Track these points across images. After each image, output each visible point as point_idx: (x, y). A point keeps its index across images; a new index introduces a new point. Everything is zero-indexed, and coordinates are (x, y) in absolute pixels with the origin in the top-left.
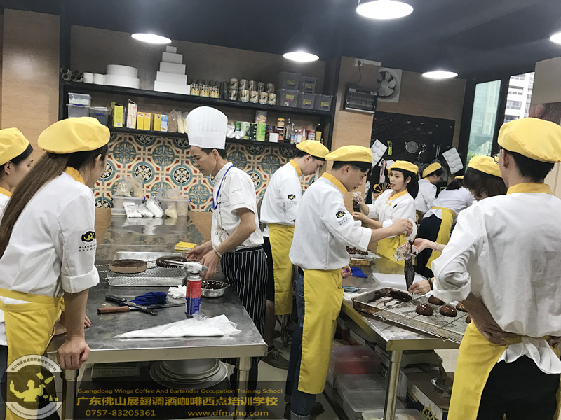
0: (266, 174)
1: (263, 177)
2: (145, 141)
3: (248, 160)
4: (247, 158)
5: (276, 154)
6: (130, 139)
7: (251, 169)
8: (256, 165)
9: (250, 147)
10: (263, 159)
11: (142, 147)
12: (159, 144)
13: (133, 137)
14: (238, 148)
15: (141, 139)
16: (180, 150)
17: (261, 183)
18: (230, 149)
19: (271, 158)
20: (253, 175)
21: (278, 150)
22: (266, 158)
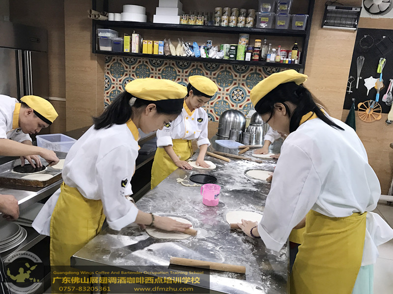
1: (247, 92)
2: (156, 64)
3: (234, 78)
4: (234, 76)
6: (146, 62)
7: (237, 85)
8: (241, 82)
9: (236, 67)
10: (248, 77)
11: (154, 68)
12: (166, 66)
13: (148, 60)
14: (226, 68)
15: (153, 62)
16: (181, 70)
17: (245, 97)
18: (219, 69)
19: (255, 75)
20: (238, 90)
21: (261, 68)
22: (250, 76)
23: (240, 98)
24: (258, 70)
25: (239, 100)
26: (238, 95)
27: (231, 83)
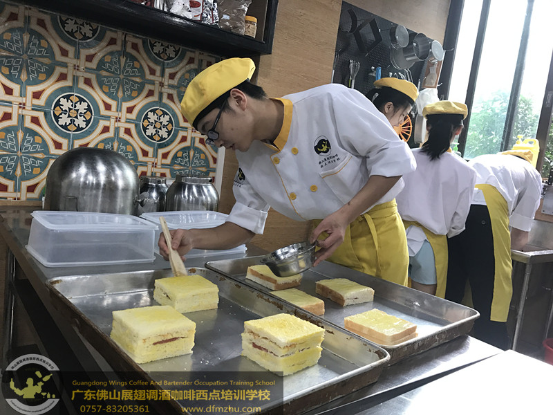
0: (109, 101)
1: (102, 107)
3: (59, 57)
5: (134, 52)
7: (69, 83)
8: (82, 75)
10: (101, 61)
17: (96, 123)
19: (123, 60)
20: (74, 99)
21: (140, 43)
22: (108, 59)
23: (80, 122)
24: (129, 45)
25: (79, 129)
26: (73, 113)
27: (49, 74)
